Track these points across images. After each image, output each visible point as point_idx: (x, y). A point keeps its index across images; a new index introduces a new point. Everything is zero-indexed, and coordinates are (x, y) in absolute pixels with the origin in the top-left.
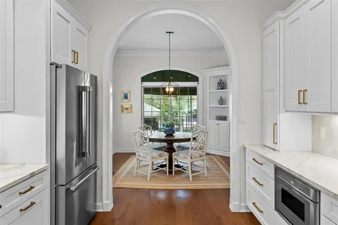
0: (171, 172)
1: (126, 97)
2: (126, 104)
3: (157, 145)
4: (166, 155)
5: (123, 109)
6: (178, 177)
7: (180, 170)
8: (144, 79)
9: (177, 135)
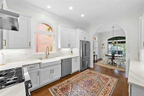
0: (112, 65)
1: (103, 45)
2: (103, 46)
3: (110, 57)
4: (111, 60)
5: (103, 48)
6: (114, 66)
7: (115, 65)
8: (109, 40)
9: (116, 55)
